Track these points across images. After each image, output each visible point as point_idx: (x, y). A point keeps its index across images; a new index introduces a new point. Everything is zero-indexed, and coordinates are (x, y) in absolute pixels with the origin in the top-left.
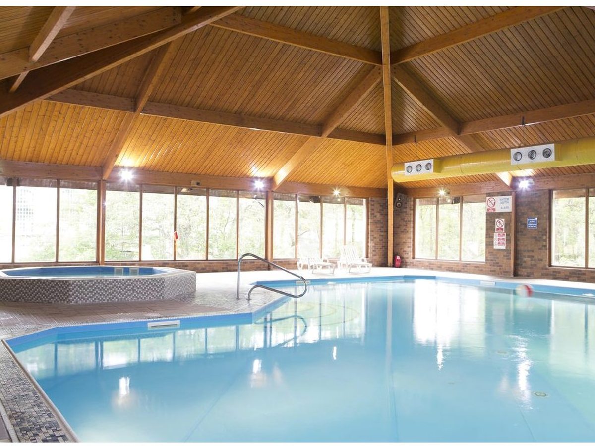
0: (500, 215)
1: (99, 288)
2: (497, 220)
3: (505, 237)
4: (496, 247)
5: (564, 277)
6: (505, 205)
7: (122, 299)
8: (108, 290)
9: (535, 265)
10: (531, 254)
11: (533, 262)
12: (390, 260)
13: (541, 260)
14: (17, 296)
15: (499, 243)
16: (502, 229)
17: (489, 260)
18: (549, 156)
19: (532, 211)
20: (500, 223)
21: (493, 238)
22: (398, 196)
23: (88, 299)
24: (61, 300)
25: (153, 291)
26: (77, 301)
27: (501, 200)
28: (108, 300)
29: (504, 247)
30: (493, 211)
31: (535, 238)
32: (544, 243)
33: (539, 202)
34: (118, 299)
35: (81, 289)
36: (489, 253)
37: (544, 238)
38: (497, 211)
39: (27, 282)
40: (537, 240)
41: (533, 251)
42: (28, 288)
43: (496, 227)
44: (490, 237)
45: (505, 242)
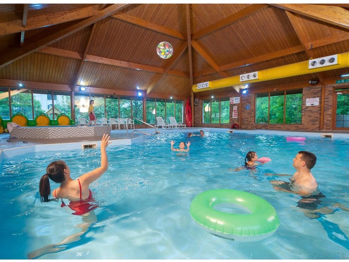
0: (235, 105)
1: (63, 131)
2: (234, 107)
3: (237, 113)
4: (234, 117)
5: (259, 128)
6: (237, 101)
7: (74, 136)
8: (67, 132)
9: (249, 124)
10: (247, 119)
11: (248, 123)
12: (193, 125)
13: (251, 122)
14: (25, 136)
15: (235, 116)
16: (236, 110)
17: (231, 123)
18: (255, 77)
19: (248, 102)
20: (235, 108)
21: (232, 114)
22: (196, 100)
23: (58, 136)
24: (45, 137)
25: (89, 133)
26: (53, 137)
27: (235, 99)
28: (68, 137)
29: (237, 117)
30: (232, 103)
31: (249, 113)
32: (252, 115)
33: (251, 99)
34: (73, 136)
35: (54, 132)
36: (231, 120)
37: (252, 113)
38: (234, 103)
39: (29, 129)
40: (250, 114)
41: (248, 118)
42: (30, 132)
43: (234, 110)
44: (231, 114)
45: (237, 115)
